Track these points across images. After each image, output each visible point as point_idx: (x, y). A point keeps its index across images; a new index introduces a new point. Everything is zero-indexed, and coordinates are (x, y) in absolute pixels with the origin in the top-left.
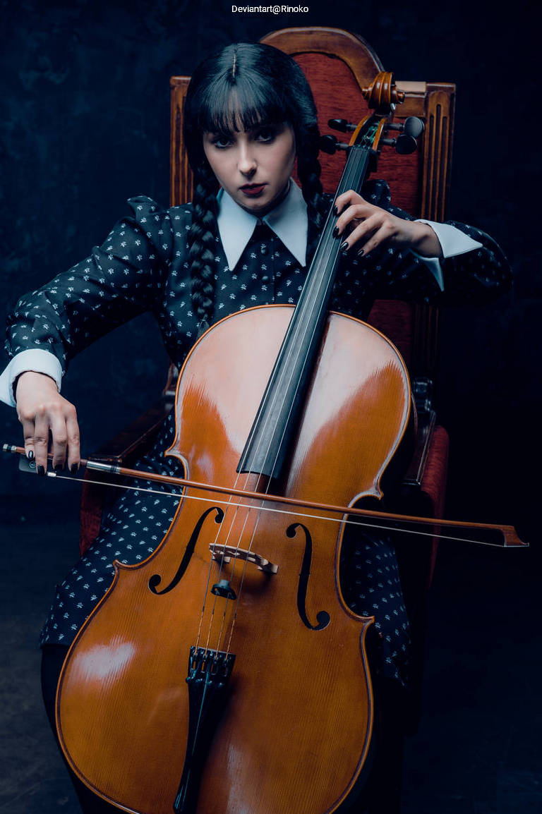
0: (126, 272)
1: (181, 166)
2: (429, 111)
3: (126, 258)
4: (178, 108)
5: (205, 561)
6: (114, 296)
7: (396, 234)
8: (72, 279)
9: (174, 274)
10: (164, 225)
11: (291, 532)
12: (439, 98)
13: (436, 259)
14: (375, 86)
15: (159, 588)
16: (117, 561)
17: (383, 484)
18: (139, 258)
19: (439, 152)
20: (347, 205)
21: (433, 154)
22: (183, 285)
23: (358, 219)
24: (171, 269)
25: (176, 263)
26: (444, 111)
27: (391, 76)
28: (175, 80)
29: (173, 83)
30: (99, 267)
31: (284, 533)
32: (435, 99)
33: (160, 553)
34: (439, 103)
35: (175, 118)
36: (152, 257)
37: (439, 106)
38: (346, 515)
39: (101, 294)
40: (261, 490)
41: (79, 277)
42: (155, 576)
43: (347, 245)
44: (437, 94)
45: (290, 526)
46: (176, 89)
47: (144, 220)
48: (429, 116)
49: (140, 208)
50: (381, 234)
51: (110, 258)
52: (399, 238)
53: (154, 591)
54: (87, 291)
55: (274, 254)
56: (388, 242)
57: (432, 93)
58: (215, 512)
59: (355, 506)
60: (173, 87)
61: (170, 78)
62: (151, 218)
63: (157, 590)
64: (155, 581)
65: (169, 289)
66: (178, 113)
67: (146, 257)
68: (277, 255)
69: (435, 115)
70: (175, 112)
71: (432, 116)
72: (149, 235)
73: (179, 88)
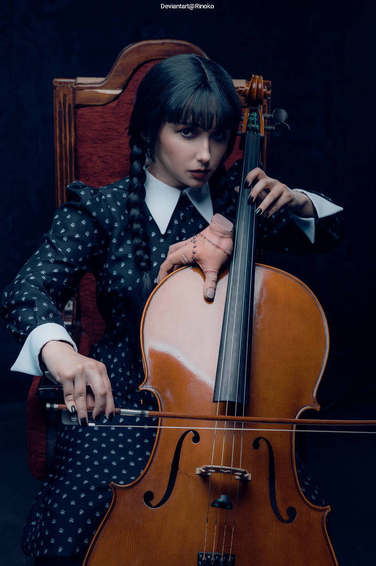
0: (80, 248)
1: (64, 148)
3: (77, 236)
4: (60, 103)
5: (190, 476)
6: (76, 269)
7: (291, 201)
8: (40, 264)
9: (114, 241)
10: (103, 203)
11: (256, 445)
13: (312, 219)
14: (252, 86)
15: (154, 502)
16: (112, 483)
17: (320, 398)
18: (87, 234)
20: (256, 180)
22: (121, 250)
23: (267, 190)
24: (112, 237)
25: (116, 232)
27: (262, 77)
28: (56, 82)
29: (55, 84)
30: (59, 249)
31: (251, 447)
33: (148, 473)
35: (58, 111)
36: (96, 232)
38: (295, 425)
39: (67, 270)
40: (222, 412)
41: (46, 262)
42: (147, 492)
43: (261, 210)
45: (255, 441)
46: (58, 88)
47: (88, 203)
49: (83, 193)
50: (282, 201)
51: (65, 239)
52: (293, 203)
53: (150, 505)
54: (56, 271)
55: (190, 220)
56: (286, 206)
58: (191, 434)
59: (300, 417)
60: (56, 87)
61: (53, 80)
62: (93, 200)
63: (152, 504)
64: (148, 497)
65: (111, 254)
66: (60, 107)
67: (91, 233)
68: (192, 221)
70: (58, 106)
72: (94, 214)
73: (60, 88)
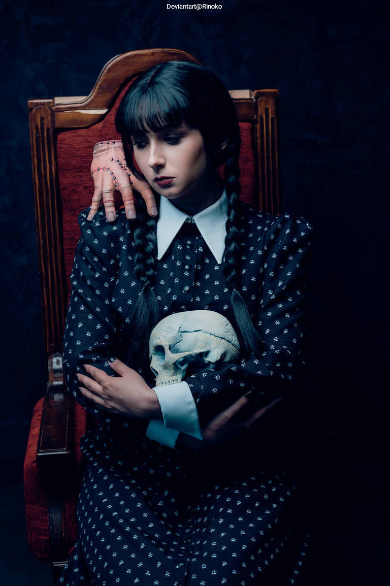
2: (259, 113)
12: (266, 102)
19: (270, 148)
21: (265, 150)
26: (271, 113)
28: (32, 103)
32: (263, 102)
34: (267, 107)
37: (267, 109)
44: (264, 99)
48: (259, 117)
55: (197, 249)
57: (260, 99)
69: (264, 117)
71: (262, 118)
73: (36, 110)
